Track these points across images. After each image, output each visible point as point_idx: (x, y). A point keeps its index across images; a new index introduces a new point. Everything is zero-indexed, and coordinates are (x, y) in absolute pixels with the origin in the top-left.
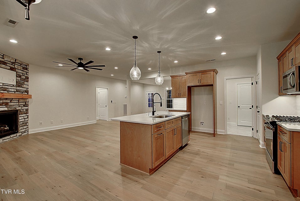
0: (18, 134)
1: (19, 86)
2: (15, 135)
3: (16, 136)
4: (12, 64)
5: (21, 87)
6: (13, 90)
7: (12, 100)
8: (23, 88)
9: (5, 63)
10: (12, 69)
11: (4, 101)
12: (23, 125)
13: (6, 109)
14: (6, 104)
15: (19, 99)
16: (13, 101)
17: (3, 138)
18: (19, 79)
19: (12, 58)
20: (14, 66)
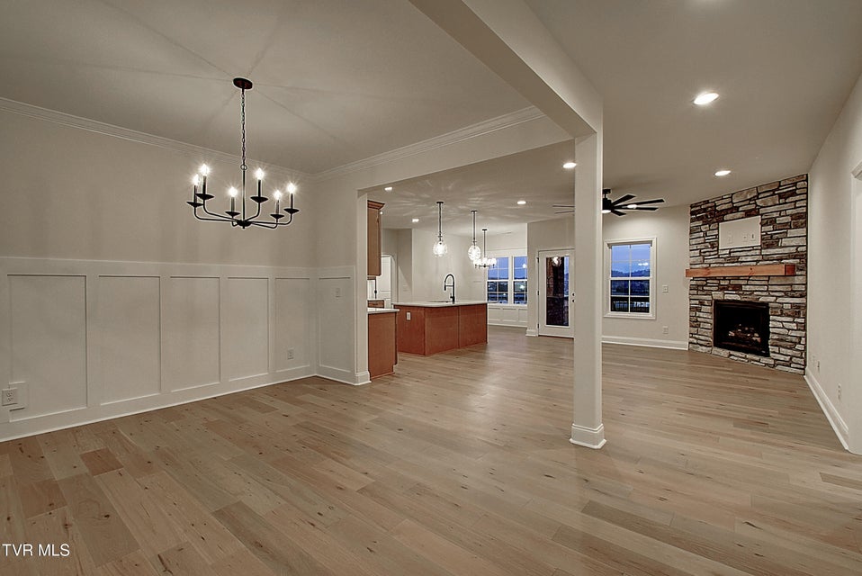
0: (764, 360)
1: (769, 246)
2: (757, 358)
3: (759, 361)
4: (749, 204)
5: (778, 247)
6: (749, 259)
7: (748, 280)
8: (782, 247)
9: (735, 209)
10: (748, 214)
11: (732, 282)
12: (779, 343)
13: (737, 298)
14: (737, 288)
15: (769, 276)
16: (753, 283)
17: (732, 352)
18: (771, 228)
19: (749, 191)
20: (755, 203)
